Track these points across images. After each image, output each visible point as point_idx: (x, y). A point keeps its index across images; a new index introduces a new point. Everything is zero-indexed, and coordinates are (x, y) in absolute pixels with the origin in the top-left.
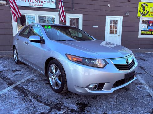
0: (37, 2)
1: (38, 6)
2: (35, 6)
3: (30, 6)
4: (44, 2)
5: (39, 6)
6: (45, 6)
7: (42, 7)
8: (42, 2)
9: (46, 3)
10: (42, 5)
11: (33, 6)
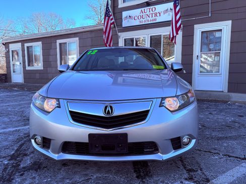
0: (149, 17)
1: (149, 22)
2: (146, 23)
3: (140, 24)
4: (158, 15)
5: (152, 22)
6: (159, 19)
7: (155, 22)
8: (156, 15)
9: (162, 14)
10: (155, 20)
11: (144, 23)
